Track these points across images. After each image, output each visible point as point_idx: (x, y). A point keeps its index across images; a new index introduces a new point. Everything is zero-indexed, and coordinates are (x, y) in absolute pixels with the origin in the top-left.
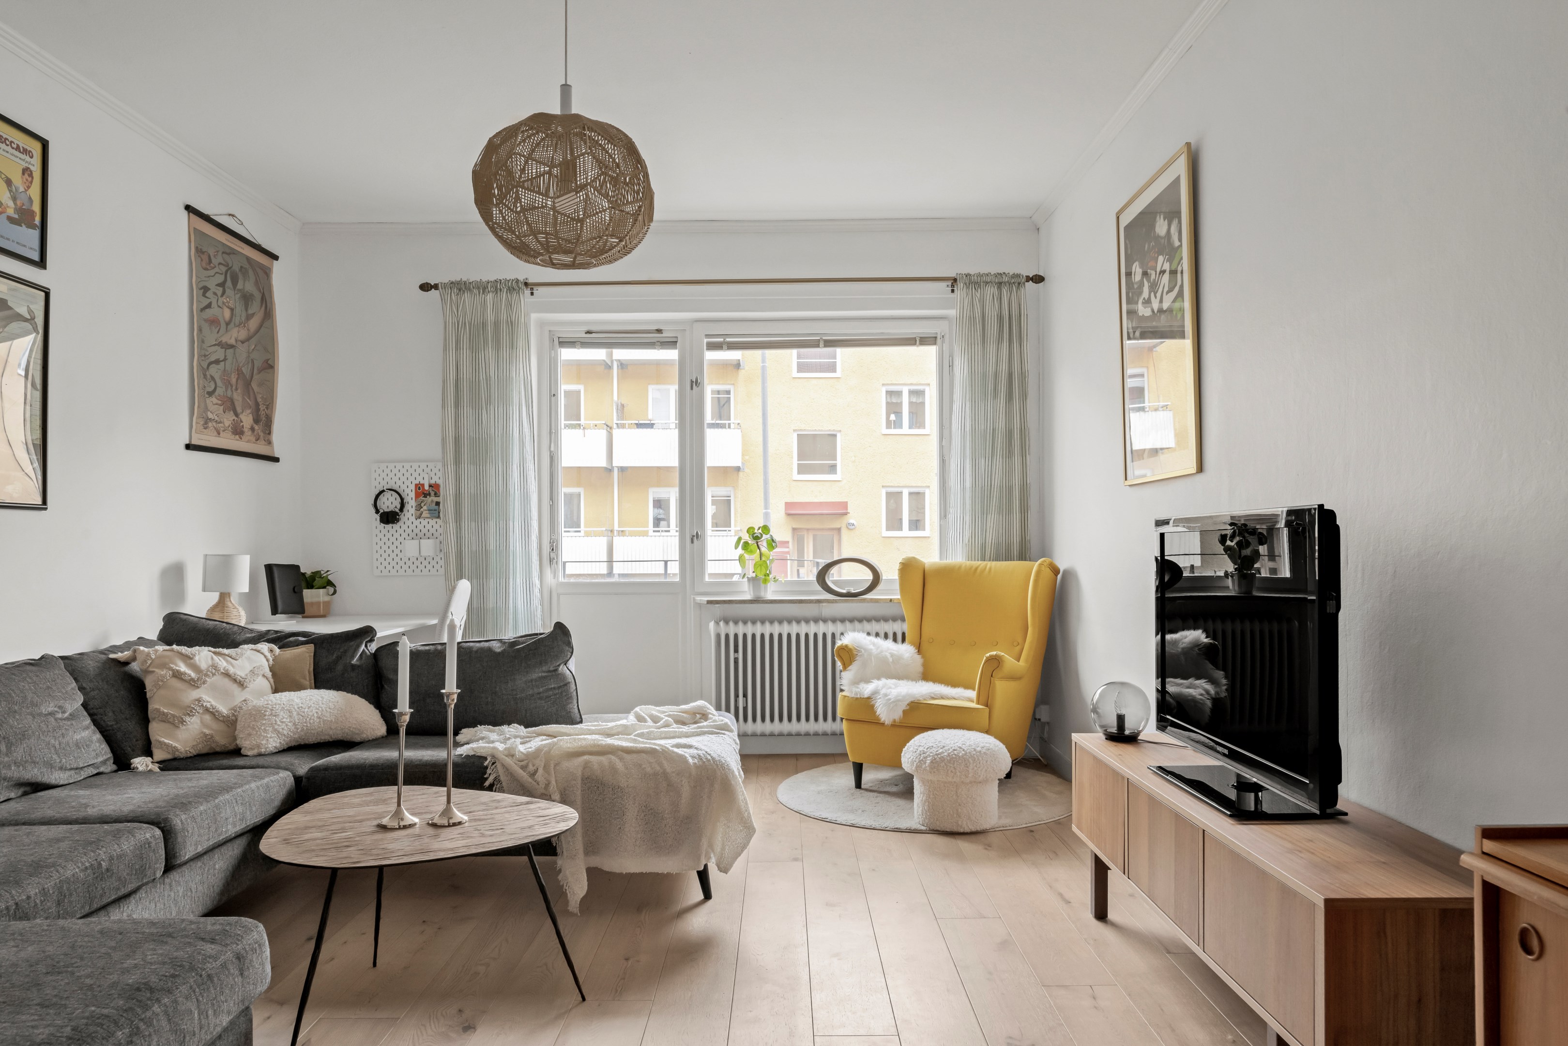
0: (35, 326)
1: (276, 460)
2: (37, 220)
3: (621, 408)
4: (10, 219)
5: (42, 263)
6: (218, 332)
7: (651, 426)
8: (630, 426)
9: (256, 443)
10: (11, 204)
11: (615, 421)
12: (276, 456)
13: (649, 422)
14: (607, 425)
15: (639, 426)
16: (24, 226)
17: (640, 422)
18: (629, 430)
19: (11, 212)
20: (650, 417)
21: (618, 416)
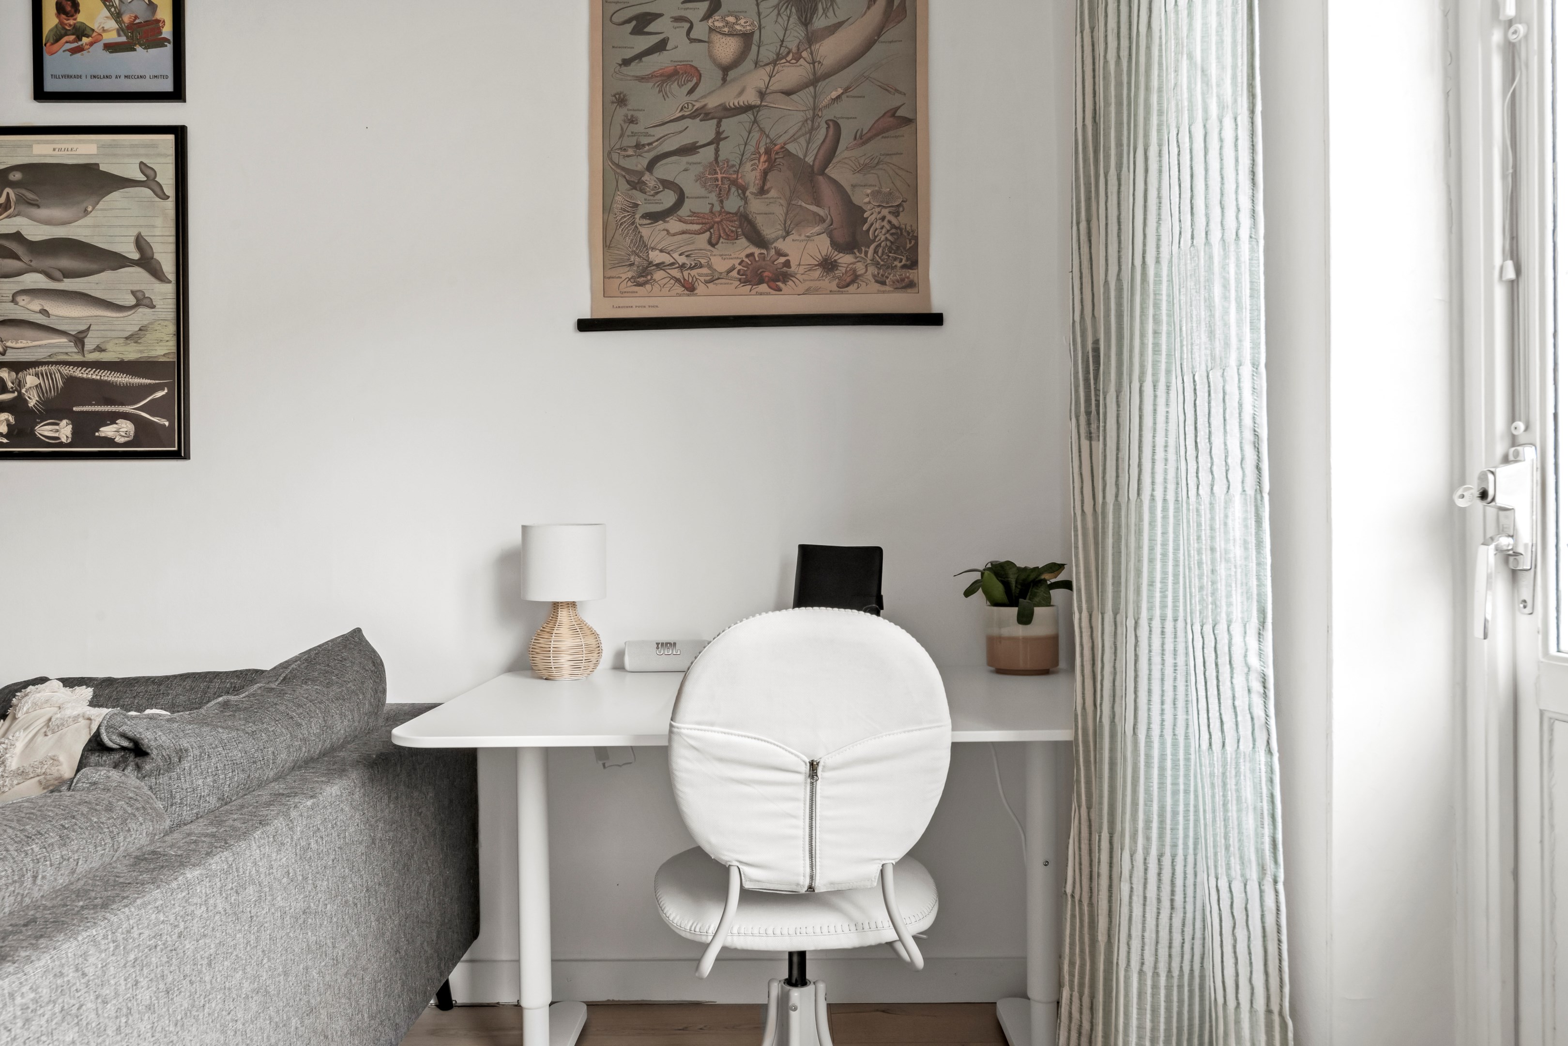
0: (157, 190)
1: (936, 320)
2: (167, 31)
4: (111, 48)
5: (178, 94)
6: (691, 91)
9: (842, 293)
10: (112, 24)
12: (935, 310)
16: (138, 48)
19: (112, 37)
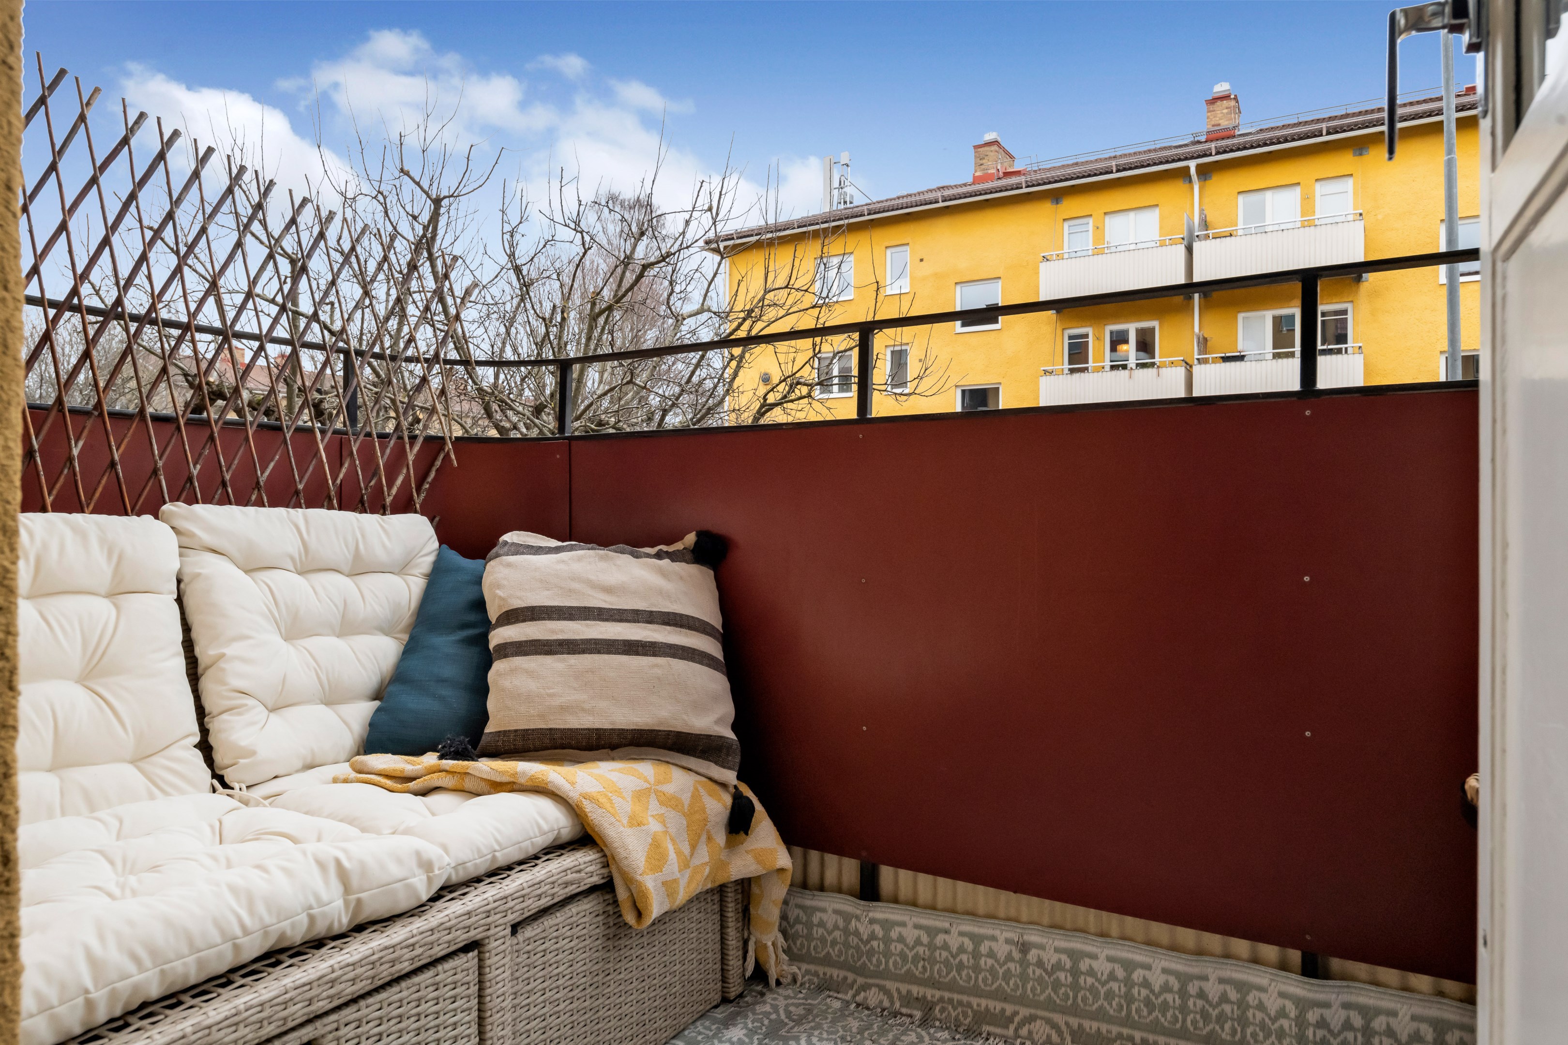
3: (1204, 343)
7: (1241, 358)
8: (1215, 360)
11: (1196, 356)
13: (1238, 354)
14: (1186, 363)
15: (1226, 359)
17: (1228, 355)
18: (1213, 365)
20: (1240, 348)
21: (1199, 350)
